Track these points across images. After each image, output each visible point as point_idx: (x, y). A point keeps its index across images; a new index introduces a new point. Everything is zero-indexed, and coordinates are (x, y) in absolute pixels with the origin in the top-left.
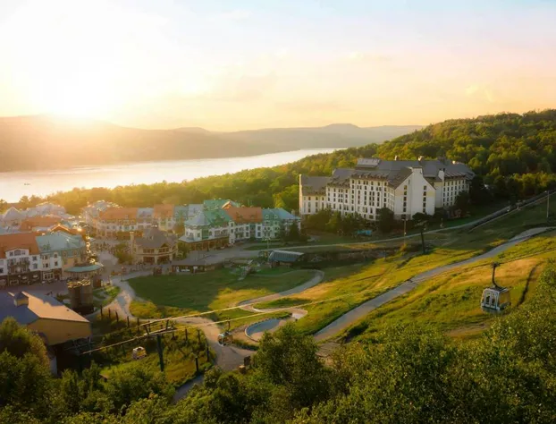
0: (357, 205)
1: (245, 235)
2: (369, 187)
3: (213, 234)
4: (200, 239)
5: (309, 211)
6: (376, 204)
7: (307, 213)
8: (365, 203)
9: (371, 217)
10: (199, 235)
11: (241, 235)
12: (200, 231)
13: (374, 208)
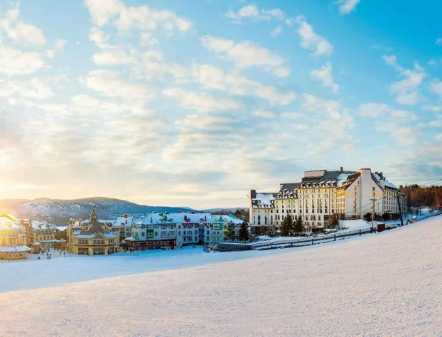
0: (305, 214)
1: (193, 238)
2: (316, 196)
3: (159, 234)
4: (144, 238)
5: (259, 223)
6: (323, 211)
7: (257, 225)
8: (313, 212)
9: (319, 224)
10: (143, 234)
11: (190, 239)
12: (145, 230)
13: (322, 215)
